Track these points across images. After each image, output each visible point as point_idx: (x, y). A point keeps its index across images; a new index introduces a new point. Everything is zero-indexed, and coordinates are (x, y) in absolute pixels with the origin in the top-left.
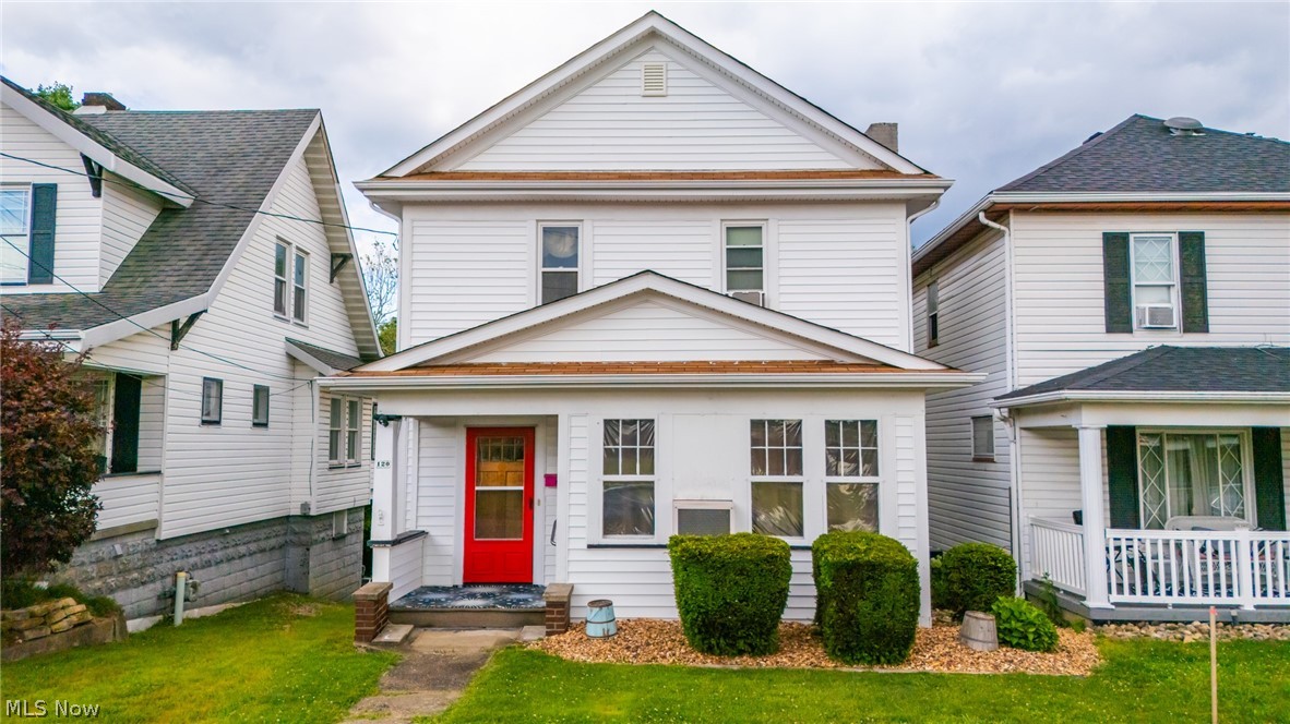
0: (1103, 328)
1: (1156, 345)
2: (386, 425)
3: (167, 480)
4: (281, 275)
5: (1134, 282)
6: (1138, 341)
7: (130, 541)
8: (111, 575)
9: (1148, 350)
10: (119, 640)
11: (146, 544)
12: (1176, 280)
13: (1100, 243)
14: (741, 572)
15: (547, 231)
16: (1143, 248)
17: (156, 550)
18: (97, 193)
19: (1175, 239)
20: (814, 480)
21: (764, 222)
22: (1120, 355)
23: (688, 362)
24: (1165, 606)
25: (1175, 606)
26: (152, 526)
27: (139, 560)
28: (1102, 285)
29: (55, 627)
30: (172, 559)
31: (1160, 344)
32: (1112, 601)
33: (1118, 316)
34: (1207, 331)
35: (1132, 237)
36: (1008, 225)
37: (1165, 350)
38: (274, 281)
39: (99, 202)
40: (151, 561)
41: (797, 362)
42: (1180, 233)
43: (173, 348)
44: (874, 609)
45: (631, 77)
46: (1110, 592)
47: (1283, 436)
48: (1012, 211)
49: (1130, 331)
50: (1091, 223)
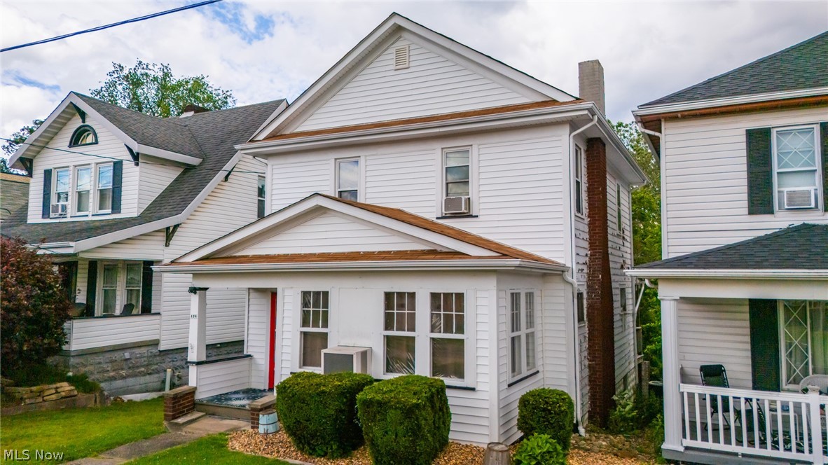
0: (746, 211)
1: (797, 224)
2: (195, 293)
3: (164, 318)
4: (262, 197)
5: (775, 170)
6: (779, 221)
7: (137, 351)
8: (122, 369)
9: (788, 228)
10: (98, 405)
11: (151, 353)
12: (818, 166)
13: (744, 138)
14: (303, 401)
16: (786, 140)
17: (159, 355)
18: (137, 164)
19: (817, 129)
20: (423, 336)
21: (470, 147)
22: (762, 233)
23: (348, 253)
24: (736, 454)
25: (744, 455)
26: (156, 343)
27: (144, 361)
28: (745, 175)
29: (45, 398)
30: (173, 361)
31: (802, 223)
32: (685, 445)
33: (760, 200)
35: (774, 132)
36: (661, 132)
37: (806, 227)
38: (257, 202)
39: (137, 169)
40: (155, 362)
41: (414, 251)
42: (821, 124)
43: (166, 246)
44: (384, 435)
45: (387, 59)
46: (684, 436)
48: (663, 120)
49: (772, 212)
50: (737, 122)
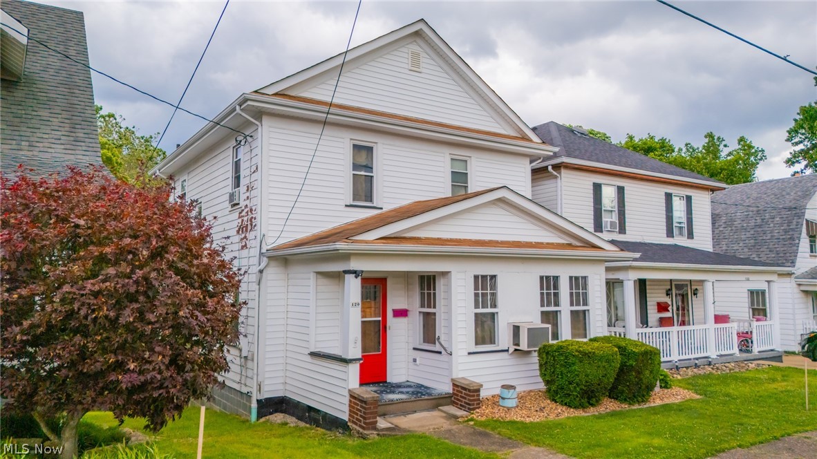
5: (603, 209)
12: (616, 208)
13: (592, 188)
15: (355, 146)
19: (616, 189)
20: (565, 309)
28: (592, 209)
33: (598, 224)
34: (625, 233)
35: (602, 186)
36: (560, 173)
42: (617, 186)
45: (403, 56)
47: (647, 283)
48: (562, 167)
49: (602, 232)
50: (589, 177)
